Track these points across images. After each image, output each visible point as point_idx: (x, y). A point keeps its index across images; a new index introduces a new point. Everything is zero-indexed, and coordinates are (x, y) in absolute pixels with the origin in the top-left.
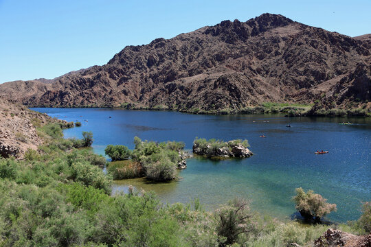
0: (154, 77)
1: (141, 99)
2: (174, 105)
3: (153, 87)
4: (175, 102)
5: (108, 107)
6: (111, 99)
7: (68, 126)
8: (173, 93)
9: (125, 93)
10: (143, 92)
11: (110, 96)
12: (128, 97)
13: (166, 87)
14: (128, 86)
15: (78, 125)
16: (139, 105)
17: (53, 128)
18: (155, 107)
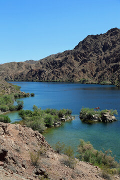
0: (107, 60)
1: (95, 76)
2: (116, 81)
3: (105, 67)
4: (117, 79)
5: (71, 82)
6: (73, 76)
7: (25, 96)
8: (116, 72)
9: (84, 71)
10: (97, 70)
11: (73, 74)
12: (86, 74)
13: (112, 67)
14: (87, 66)
15: (32, 95)
16: (90, 81)
17: (6, 97)
18: (102, 83)
